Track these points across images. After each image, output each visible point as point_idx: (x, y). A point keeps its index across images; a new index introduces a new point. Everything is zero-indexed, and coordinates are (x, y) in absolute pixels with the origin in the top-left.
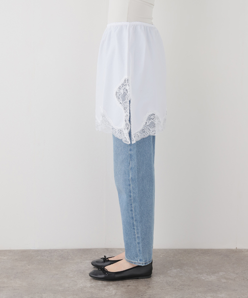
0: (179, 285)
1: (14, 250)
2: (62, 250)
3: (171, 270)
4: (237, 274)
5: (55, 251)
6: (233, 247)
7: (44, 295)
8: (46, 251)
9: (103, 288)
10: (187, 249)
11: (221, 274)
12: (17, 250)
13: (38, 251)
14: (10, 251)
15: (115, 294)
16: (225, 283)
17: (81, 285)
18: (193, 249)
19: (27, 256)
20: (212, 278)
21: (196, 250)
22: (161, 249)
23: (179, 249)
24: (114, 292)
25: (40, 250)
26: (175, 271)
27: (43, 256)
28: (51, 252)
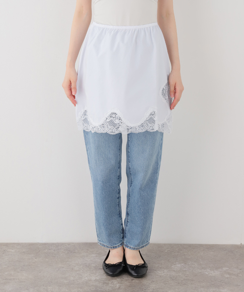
0: (182, 279)
1: (22, 243)
2: (69, 244)
3: (175, 264)
4: (240, 269)
5: (62, 244)
6: (238, 243)
7: (49, 287)
8: (53, 244)
9: (107, 282)
10: (192, 244)
11: (225, 269)
12: (25, 244)
13: (45, 244)
14: (18, 244)
15: (119, 288)
16: (228, 278)
17: (87, 279)
18: (198, 244)
19: (34, 249)
20: (216, 273)
21: (201, 246)
22: (166, 244)
23: (184, 244)
24: (118, 286)
25: (48, 243)
26: (179, 265)
27: (50, 249)
28: (58, 246)
